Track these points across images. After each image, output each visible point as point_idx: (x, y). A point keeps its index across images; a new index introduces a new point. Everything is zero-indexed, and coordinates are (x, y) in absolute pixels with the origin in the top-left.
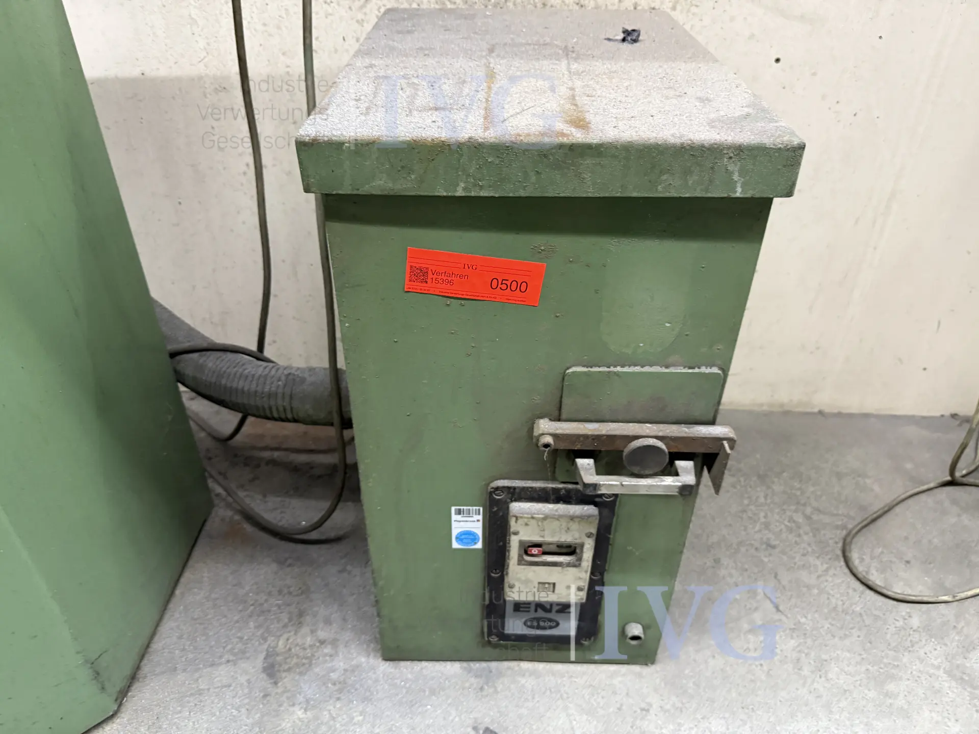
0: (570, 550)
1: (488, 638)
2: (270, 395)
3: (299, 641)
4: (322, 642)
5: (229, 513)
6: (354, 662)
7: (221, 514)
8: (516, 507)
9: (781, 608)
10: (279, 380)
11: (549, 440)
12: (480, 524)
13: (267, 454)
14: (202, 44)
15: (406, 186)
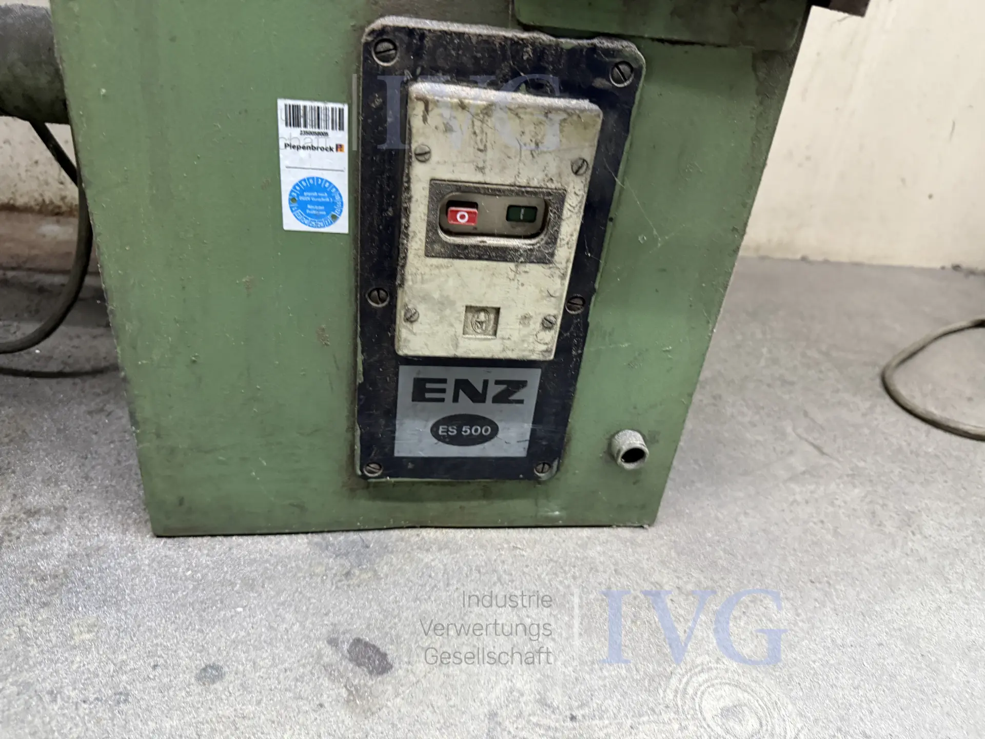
1: (362, 470)
4: (32, 513)
6: (92, 542)
8: (425, 93)
12: (342, 160)
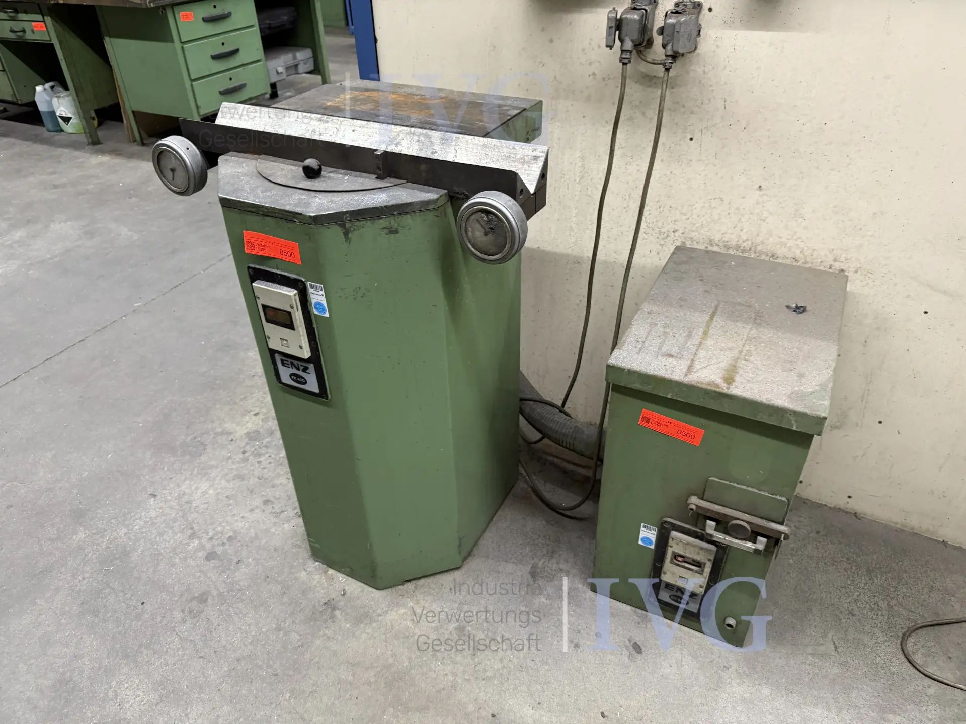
0: (699, 564)
2: (564, 435)
3: (550, 565)
4: (561, 570)
5: (526, 486)
6: (576, 586)
7: (521, 485)
9: (839, 650)
10: (571, 429)
11: (693, 507)
12: (655, 537)
13: (550, 458)
14: (573, 240)
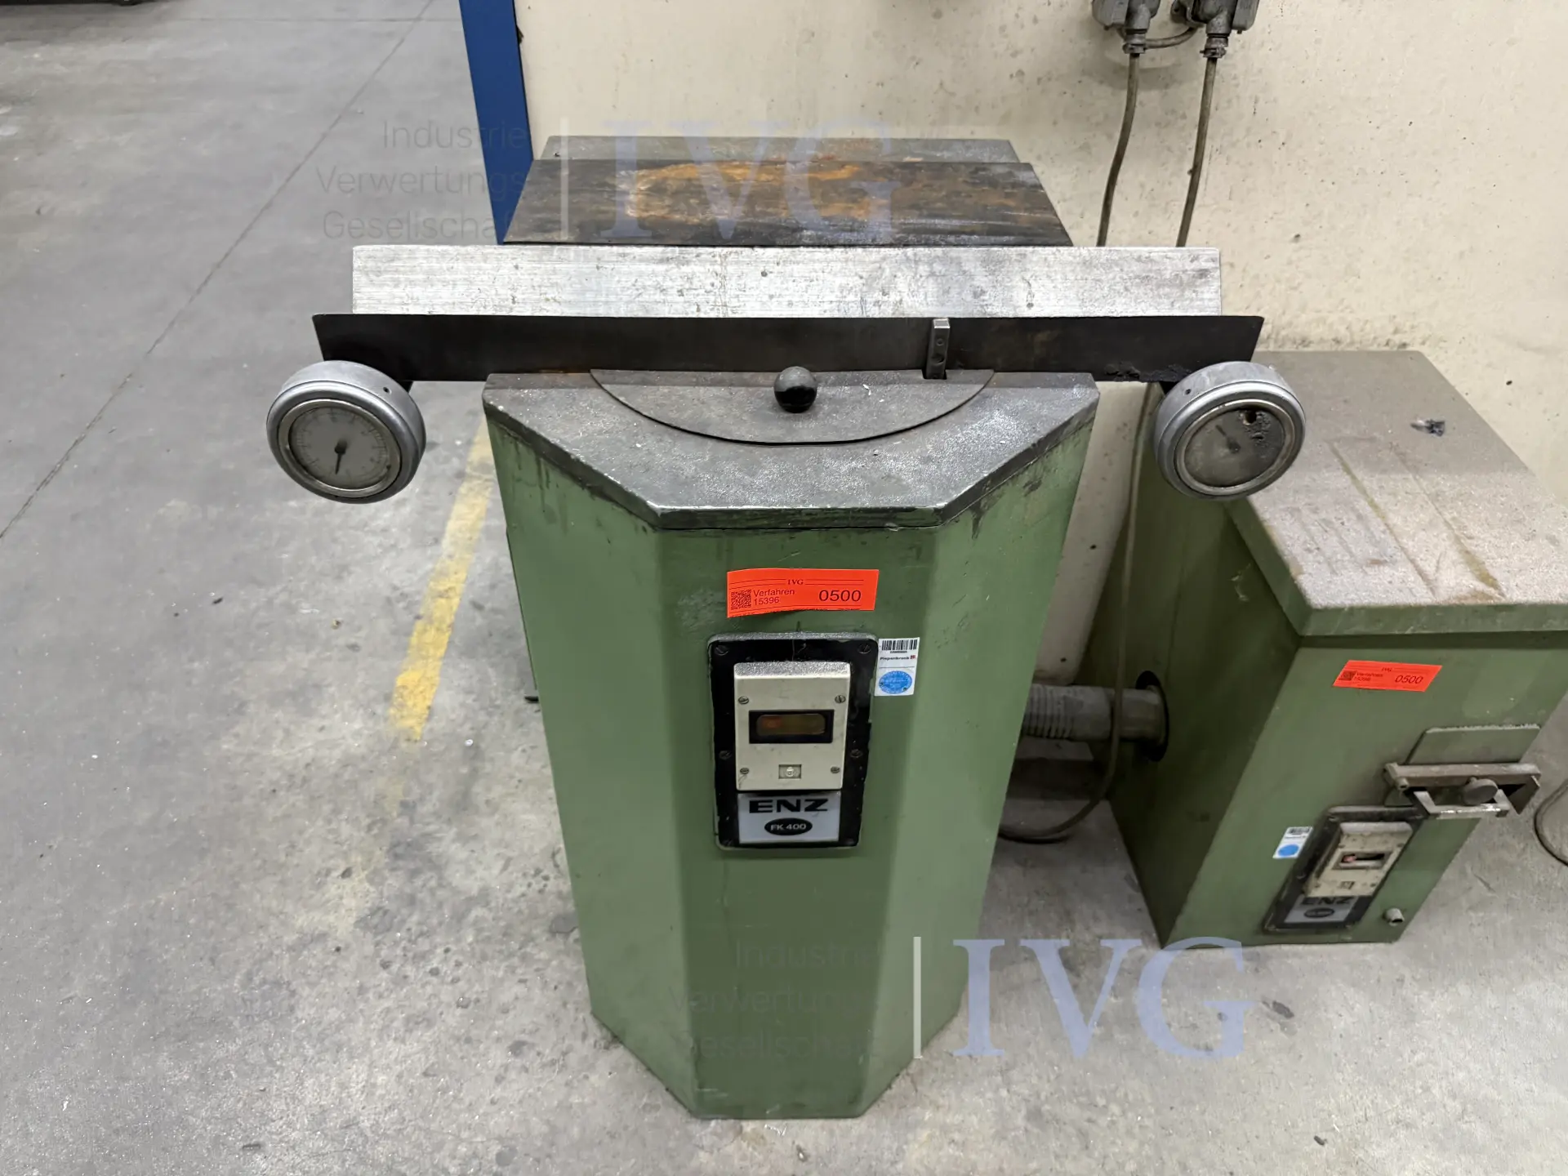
0: (1380, 857)
1: (1268, 927)
3: (1080, 937)
4: (1100, 937)
8: (1347, 827)
9: (1491, 886)
11: (1405, 782)
15: (1377, 629)
